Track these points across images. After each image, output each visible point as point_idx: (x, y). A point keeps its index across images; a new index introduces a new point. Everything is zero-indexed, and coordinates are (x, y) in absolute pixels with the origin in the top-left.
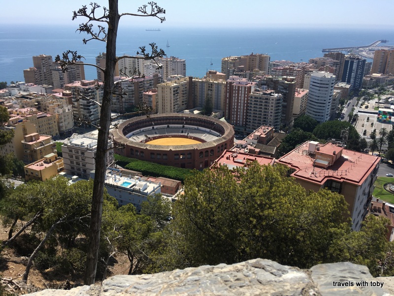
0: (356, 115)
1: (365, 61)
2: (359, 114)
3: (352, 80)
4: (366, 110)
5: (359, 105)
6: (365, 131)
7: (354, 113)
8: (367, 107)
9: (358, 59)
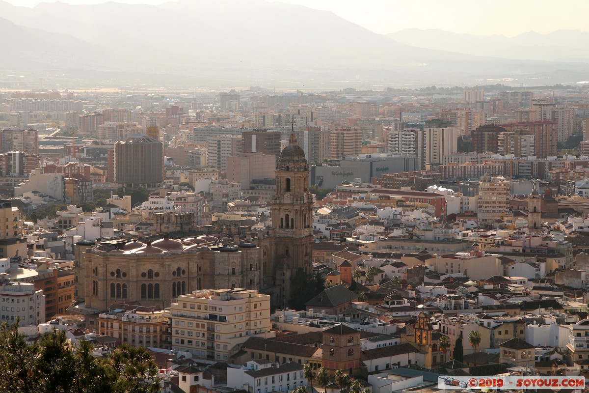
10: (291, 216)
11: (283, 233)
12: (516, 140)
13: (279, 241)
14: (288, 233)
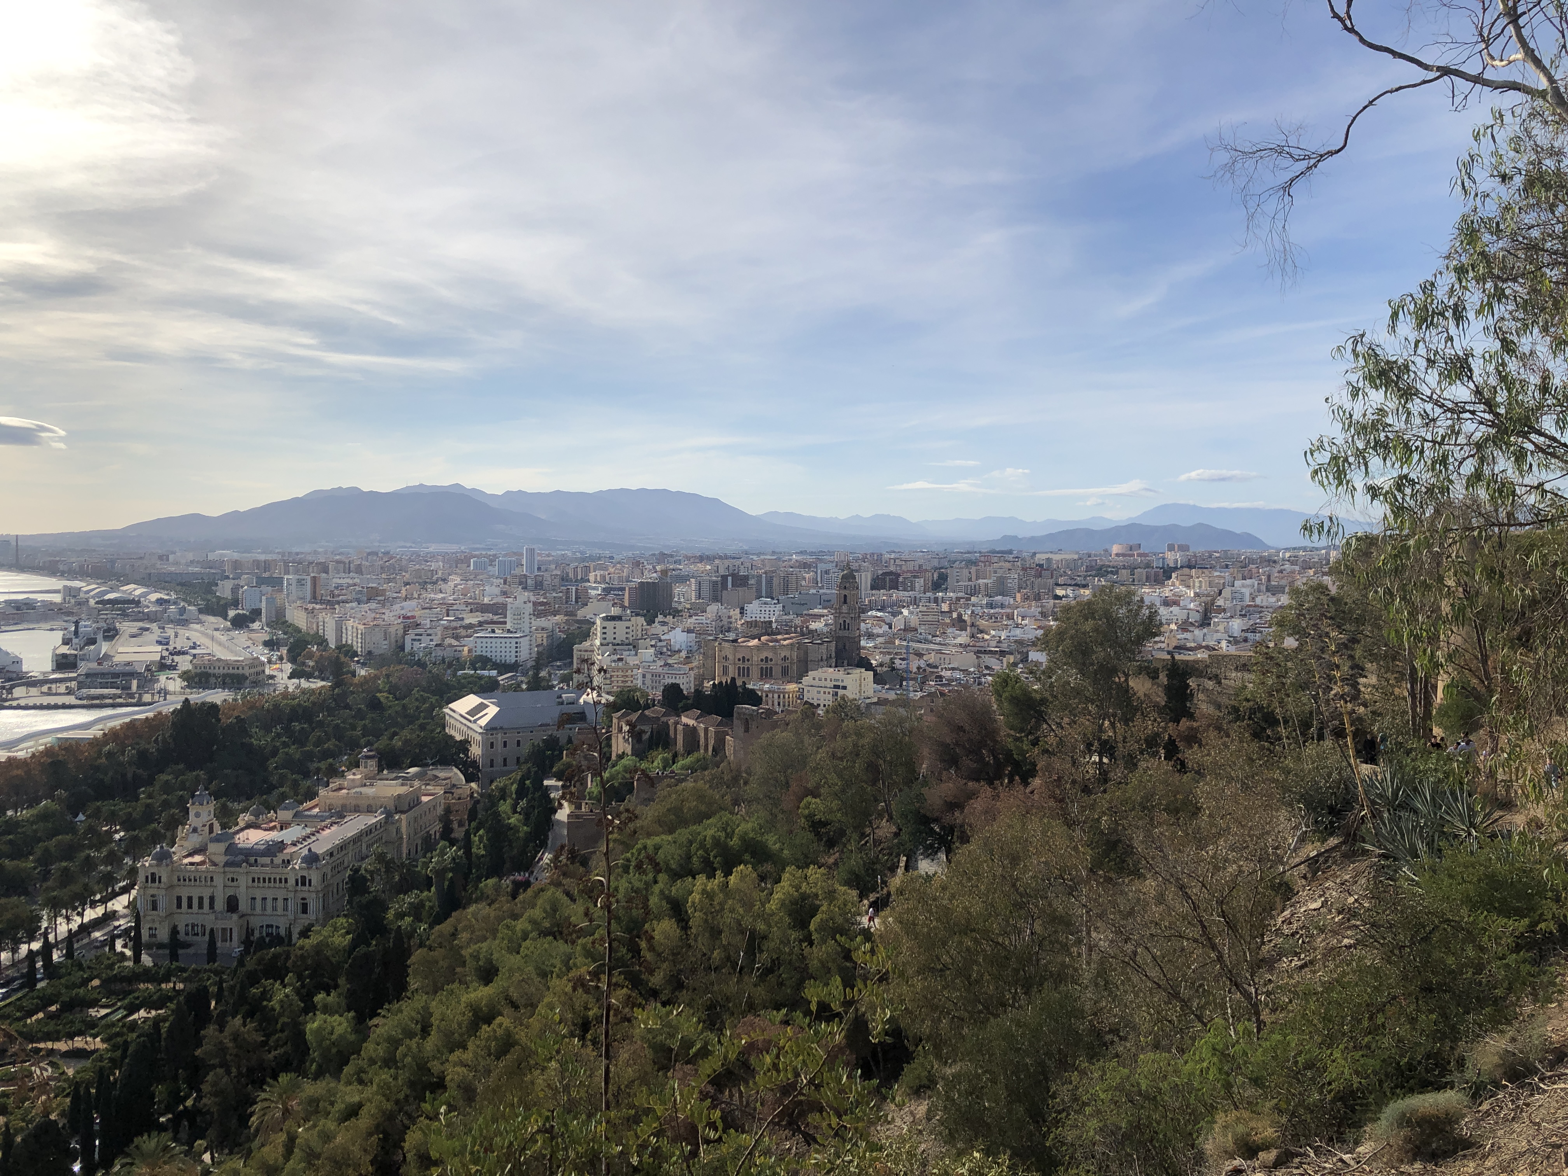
10: (847, 621)
11: (841, 633)
12: (911, 582)
13: (838, 639)
14: (846, 633)
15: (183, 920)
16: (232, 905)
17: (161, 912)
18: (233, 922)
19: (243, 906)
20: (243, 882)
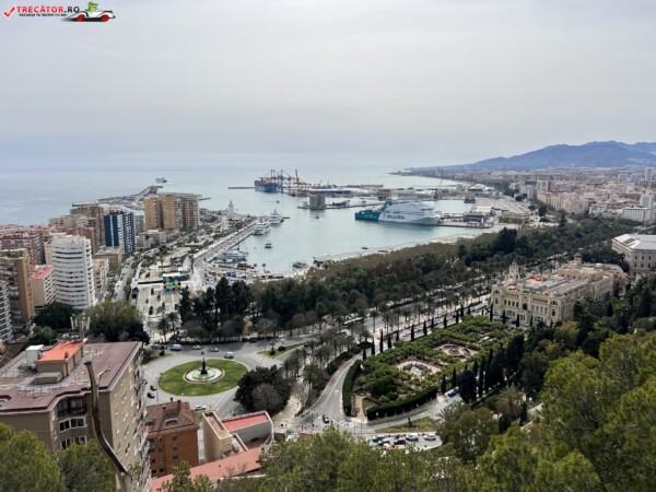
0: (136, 289)
1: (131, 214)
2: (140, 287)
3: (121, 242)
4: (148, 280)
5: (137, 274)
6: (151, 308)
7: (133, 286)
8: (148, 276)
9: (122, 213)
15: (507, 309)
16: (525, 307)
17: (499, 305)
18: (525, 313)
19: (529, 308)
20: (530, 299)
